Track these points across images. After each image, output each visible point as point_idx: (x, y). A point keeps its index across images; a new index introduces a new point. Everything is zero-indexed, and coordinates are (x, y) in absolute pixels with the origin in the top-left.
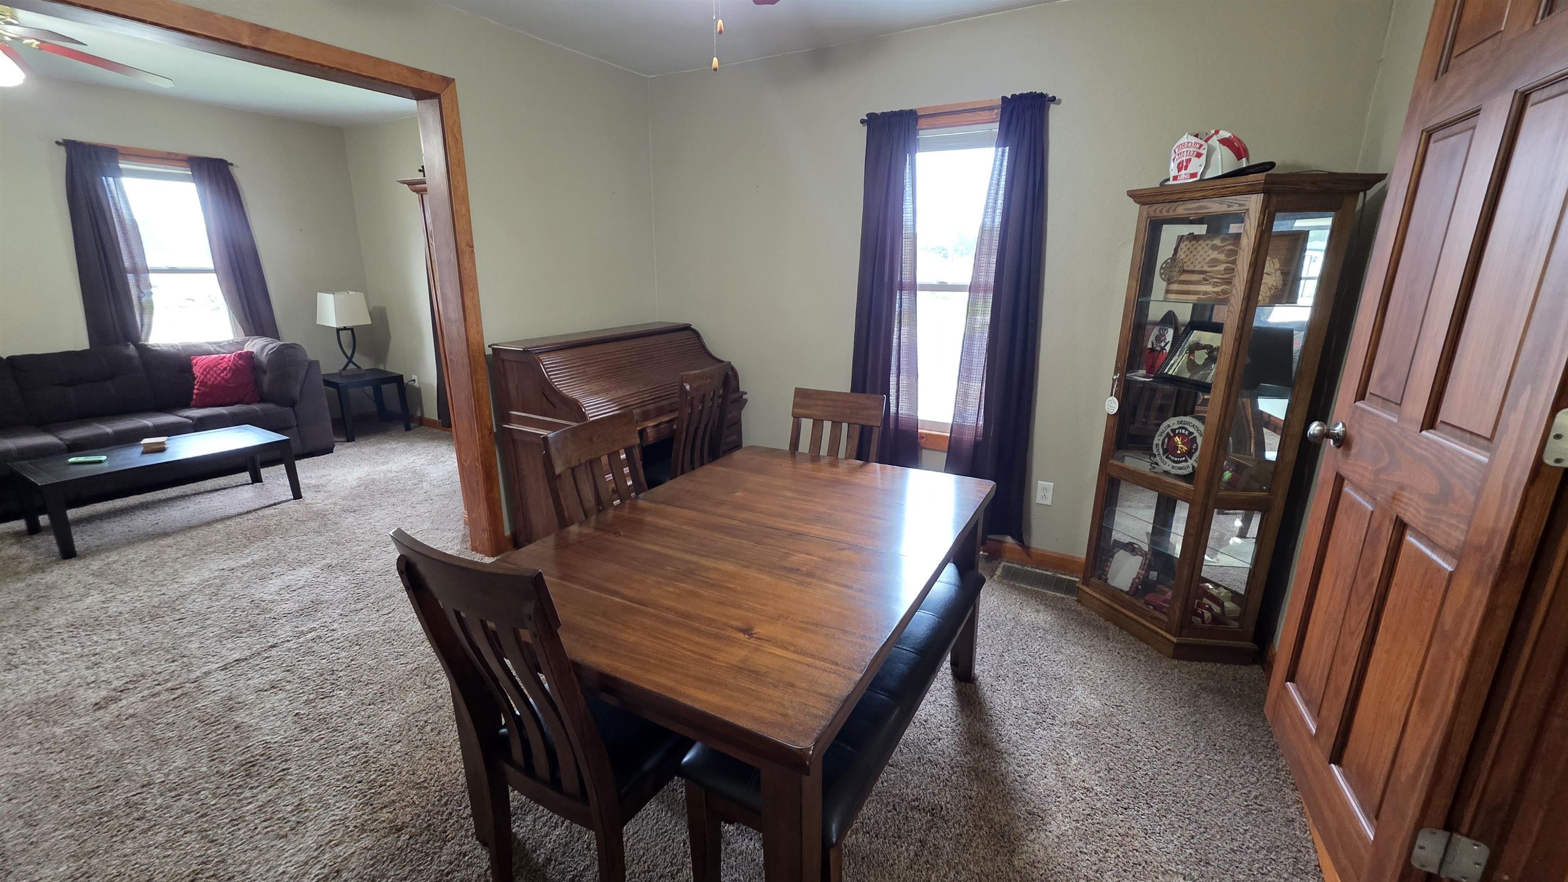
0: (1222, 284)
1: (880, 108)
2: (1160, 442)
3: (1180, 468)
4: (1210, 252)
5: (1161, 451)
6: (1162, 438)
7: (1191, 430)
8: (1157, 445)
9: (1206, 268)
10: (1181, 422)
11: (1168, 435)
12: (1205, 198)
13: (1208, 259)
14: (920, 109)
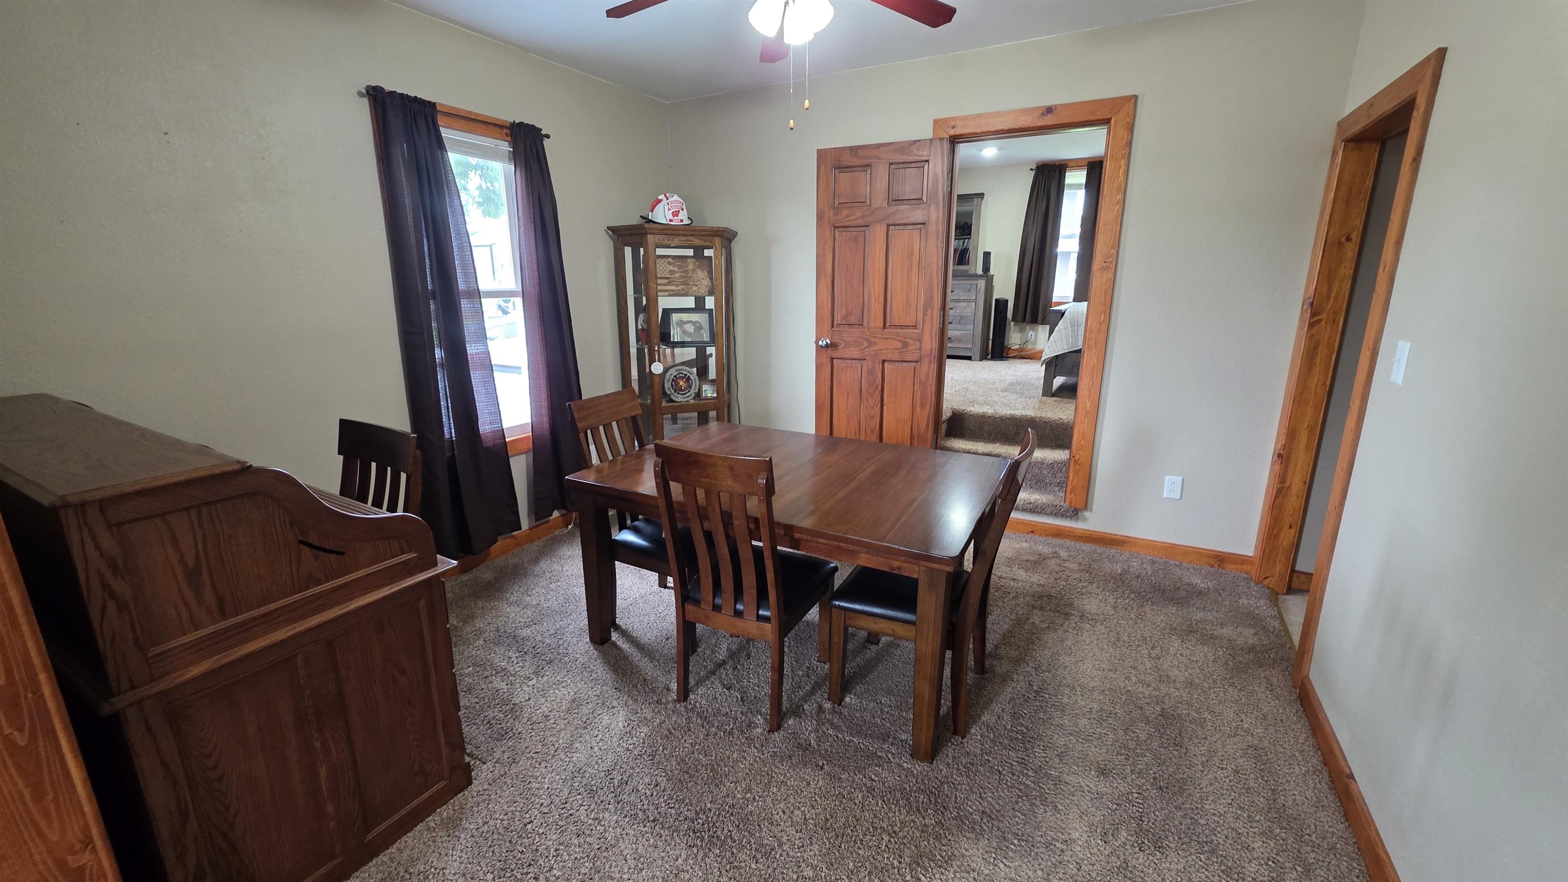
0: (681, 285)
1: (391, 84)
2: (670, 386)
3: (688, 397)
4: (668, 266)
5: (673, 391)
6: (670, 383)
7: (685, 373)
8: (669, 388)
9: (668, 276)
10: (677, 370)
11: (673, 380)
12: (692, 235)
13: (668, 270)
14: (439, 103)
